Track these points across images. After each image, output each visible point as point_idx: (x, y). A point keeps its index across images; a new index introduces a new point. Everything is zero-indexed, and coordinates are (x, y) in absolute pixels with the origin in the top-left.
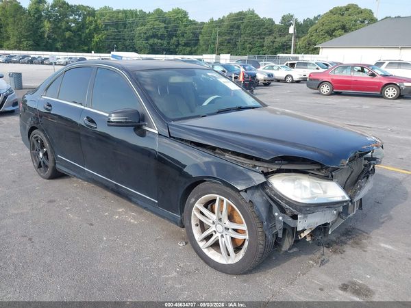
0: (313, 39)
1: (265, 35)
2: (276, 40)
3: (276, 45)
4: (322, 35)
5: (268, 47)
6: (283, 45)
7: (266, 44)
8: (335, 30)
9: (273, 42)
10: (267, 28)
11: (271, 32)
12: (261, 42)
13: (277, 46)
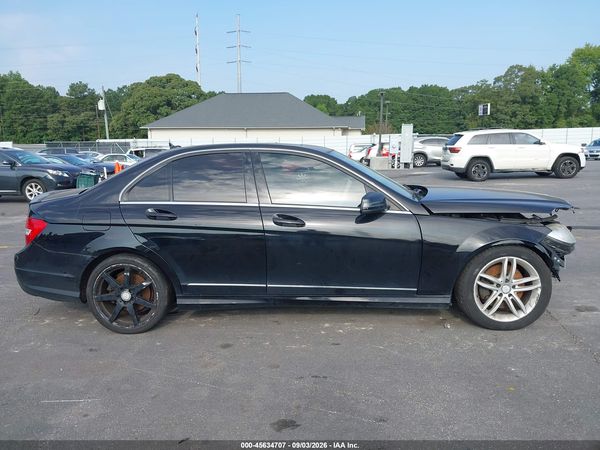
0: (132, 118)
1: (45, 111)
2: (67, 119)
3: (68, 127)
4: (144, 112)
5: (56, 130)
6: (79, 128)
7: (50, 124)
8: (159, 106)
9: (63, 122)
10: (47, 101)
11: (55, 109)
12: (41, 122)
13: (70, 129)
